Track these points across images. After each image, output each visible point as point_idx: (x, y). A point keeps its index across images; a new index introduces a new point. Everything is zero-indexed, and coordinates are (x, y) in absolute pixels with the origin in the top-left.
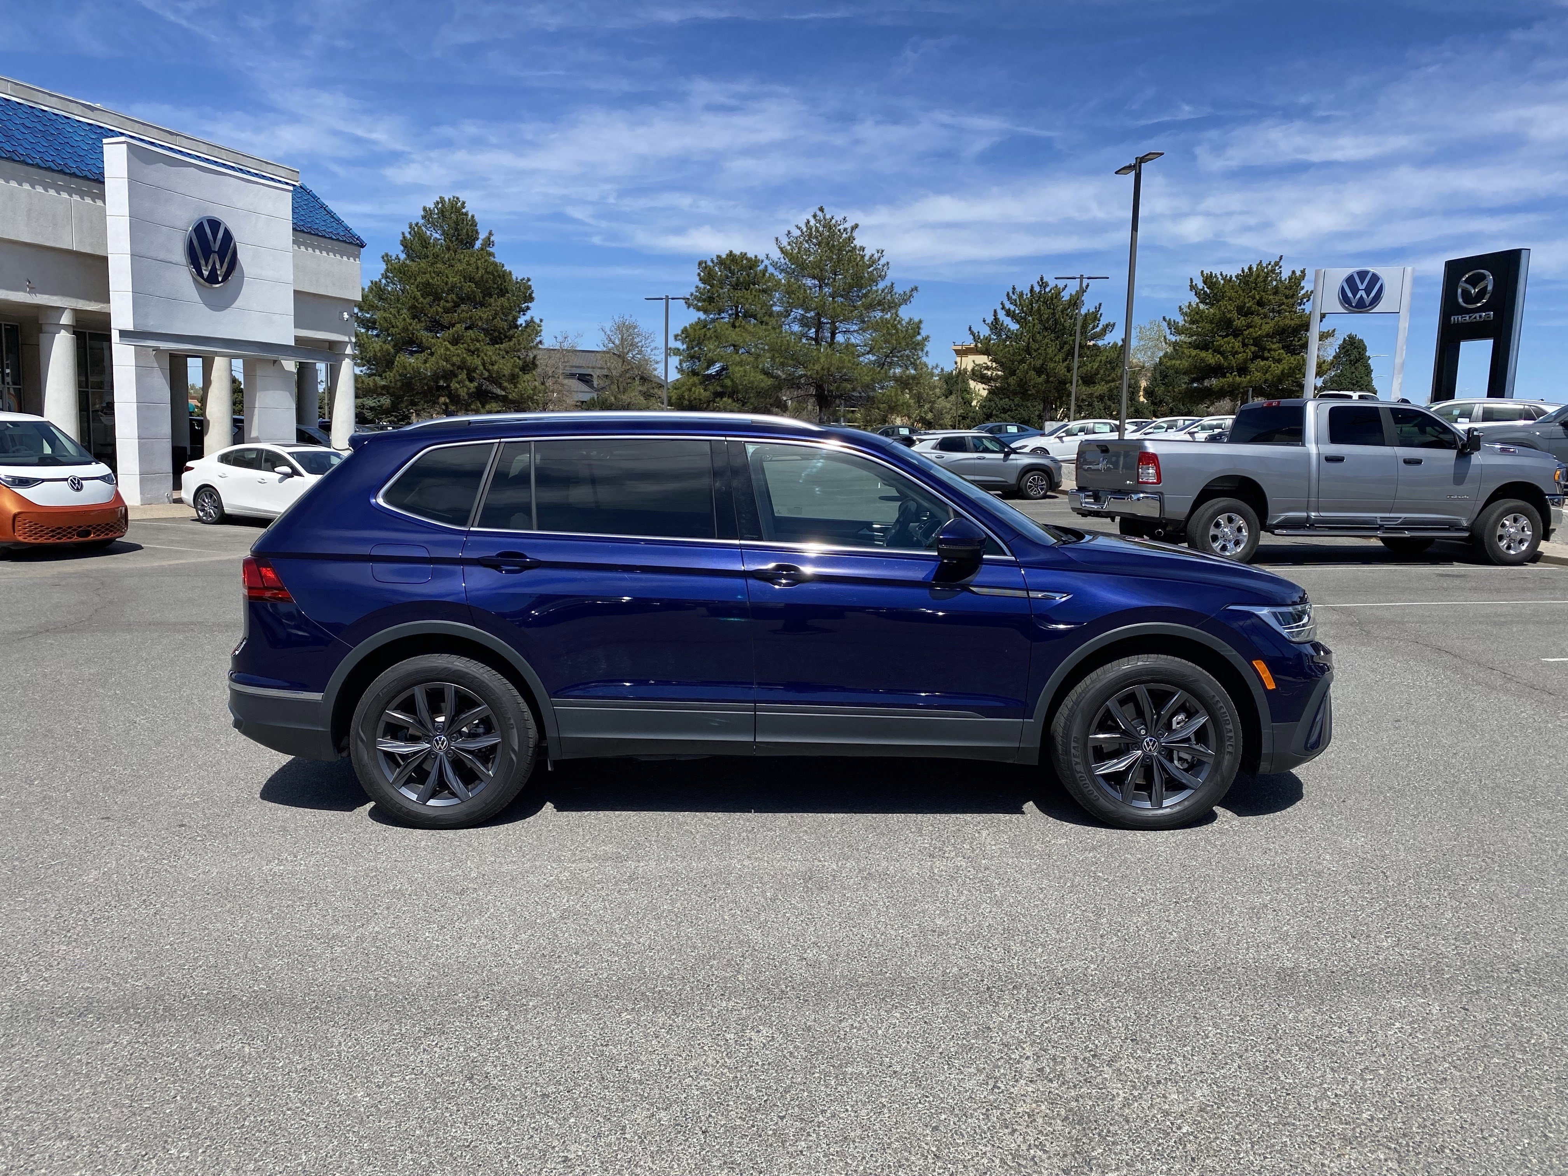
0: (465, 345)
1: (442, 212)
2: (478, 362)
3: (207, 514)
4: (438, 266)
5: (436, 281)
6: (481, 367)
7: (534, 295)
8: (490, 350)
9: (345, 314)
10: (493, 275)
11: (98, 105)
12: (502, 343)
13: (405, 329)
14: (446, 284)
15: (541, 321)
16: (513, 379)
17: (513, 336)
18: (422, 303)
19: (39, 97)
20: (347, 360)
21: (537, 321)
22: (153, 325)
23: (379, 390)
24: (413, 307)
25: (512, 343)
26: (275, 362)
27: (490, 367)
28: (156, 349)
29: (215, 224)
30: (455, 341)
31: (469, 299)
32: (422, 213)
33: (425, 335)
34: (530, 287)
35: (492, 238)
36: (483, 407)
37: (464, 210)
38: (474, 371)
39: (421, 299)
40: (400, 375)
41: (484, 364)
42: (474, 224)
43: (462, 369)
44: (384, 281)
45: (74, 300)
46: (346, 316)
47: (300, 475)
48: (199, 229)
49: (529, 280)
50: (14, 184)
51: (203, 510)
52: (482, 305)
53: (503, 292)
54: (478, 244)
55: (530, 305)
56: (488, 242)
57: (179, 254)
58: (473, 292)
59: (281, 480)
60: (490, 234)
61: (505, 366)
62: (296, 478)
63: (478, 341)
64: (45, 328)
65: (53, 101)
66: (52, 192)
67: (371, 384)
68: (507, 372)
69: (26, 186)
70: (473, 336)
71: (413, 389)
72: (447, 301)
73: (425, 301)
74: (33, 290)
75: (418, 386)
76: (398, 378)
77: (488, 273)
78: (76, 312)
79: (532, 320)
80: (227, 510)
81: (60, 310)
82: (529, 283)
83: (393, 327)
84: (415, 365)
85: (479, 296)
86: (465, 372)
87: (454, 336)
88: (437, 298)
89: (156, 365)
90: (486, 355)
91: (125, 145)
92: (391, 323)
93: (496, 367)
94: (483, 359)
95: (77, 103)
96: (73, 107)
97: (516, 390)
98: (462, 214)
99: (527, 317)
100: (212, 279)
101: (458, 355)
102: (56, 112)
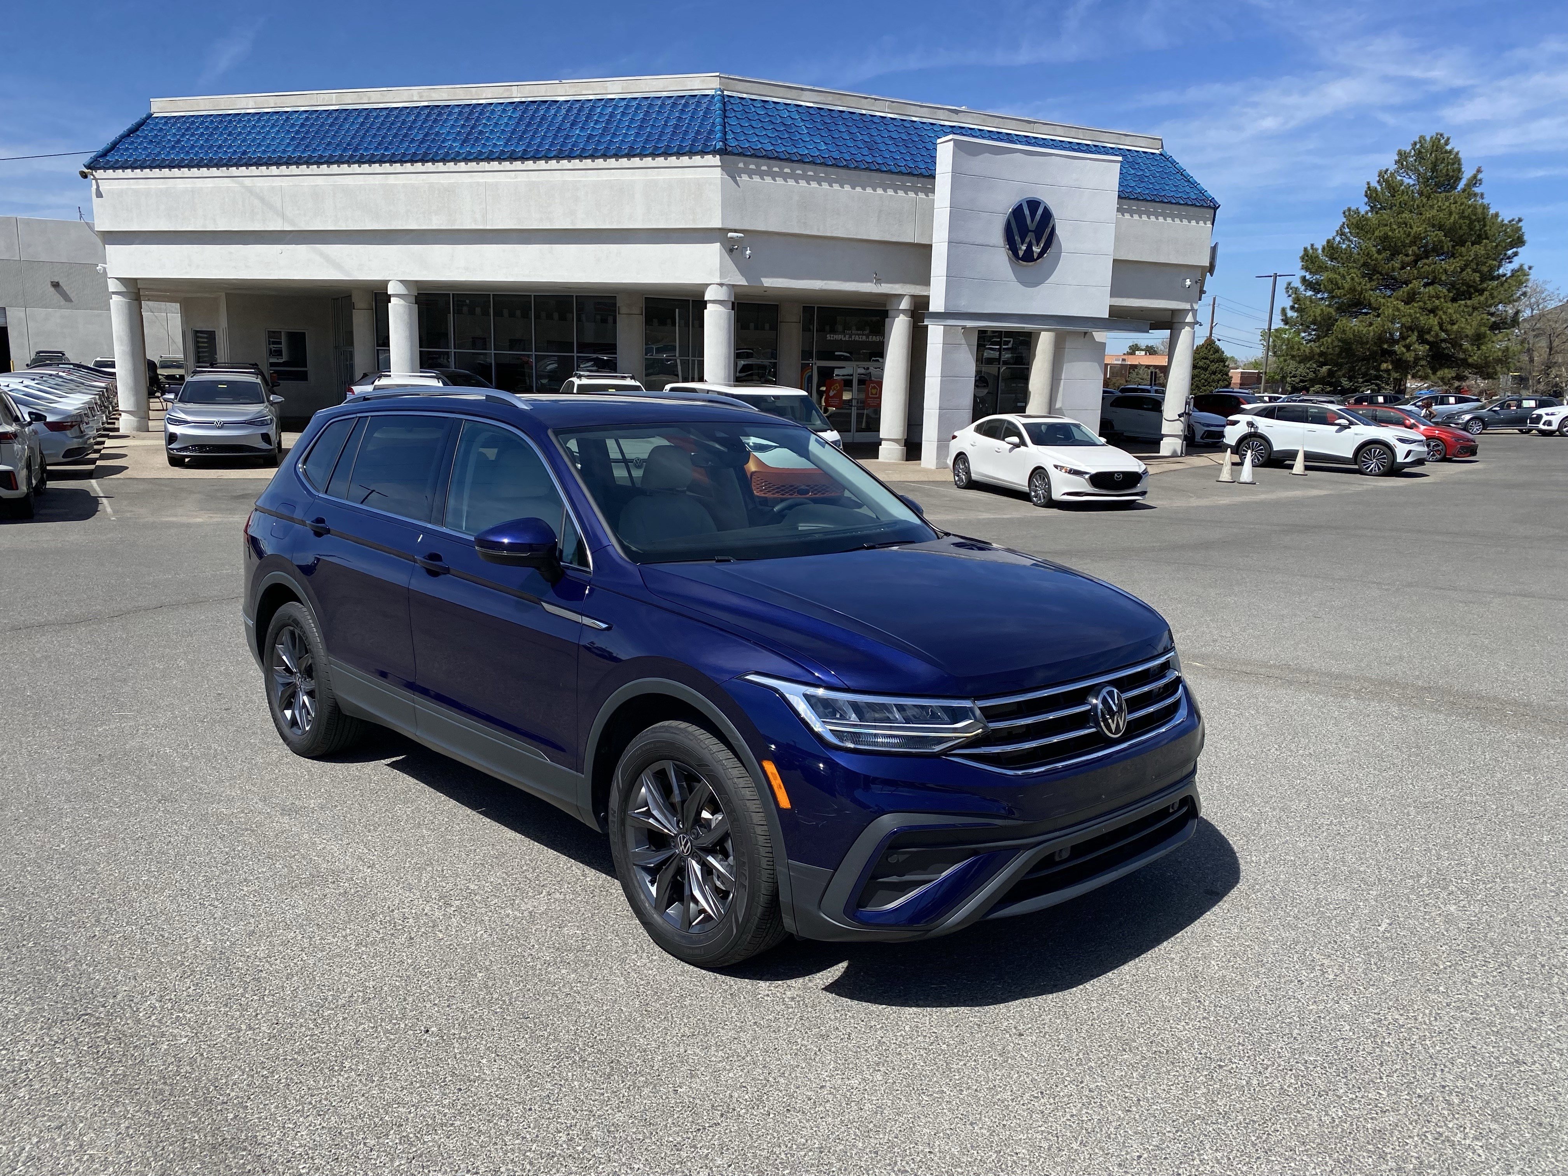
0: (1420, 303)
1: (1419, 155)
2: (1434, 321)
3: (961, 479)
4: (1404, 215)
5: (1399, 233)
6: (1437, 328)
7: (1525, 238)
8: (1451, 308)
9: (1188, 280)
10: (1470, 219)
11: (963, 108)
12: (1470, 299)
13: (1352, 290)
14: (1409, 235)
15: (1530, 268)
16: (1478, 339)
17: (1483, 290)
18: (1376, 260)
19: (912, 110)
20: (1187, 328)
21: (1526, 267)
22: (964, 305)
23: (1316, 357)
24: (1365, 264)
25: (1482, 299)
26: (1085, 333)
27: (1449, 327)
28: (964, 328)
29: (1034, 204)
30: (1410, 299)
31: (1437, 250)
32: (1397, 158)
33: (1374, 296)
34: (1520, 229)
35: (1479, 177)
36: (1434, 373)
37: (1448, 148)
38: (1429, 332)
39: (1376, 255)
40: (1339, 340)
41: (1441, 325)
42: (1457, 160)
43: (1413, 331)
44: (1338, 239)
45: (913, 286)
46: (1188, 282)
47: (1025, 445)
48: (1017, 212)
49: (1520, 220)
50: (869, 190)
51: (958, 476)
52: (1453, 255)
53: (1480, 238)
54: (1461, 185)
55: (1519, 250)
56: (1475, 181)
57: (997, 236)
58: (1441, 241)
59: (1011, 450)
60: (1479, 171)
61: (1468, 325)
62: (1022, 448)
63: (1438, 298)
64: (891, 313)
65: (924, 112)
66: (901, 193)
67: (1307, 351)
68: (1470, 331)
69: (880, 191)
70: (1433, 293)
71: (1354, 355)
72: (1407, 255)
73: (1380, 257)
74: (879, 281)
75: (1360, 351)
76: (1336, 343)
77: (1464, 218)
78: (913, 297)
79: (1521, 268)
80: (974, 477)
81: (900, 297)
82: (1520, 224)
83: (1339, 288)
84: (1356, 328)
85: (1448, 245)
86: (1416, 333)
87: (1408, 294)
88: (1395, 253)
89: (963, 341)
90: (1445, 313)
91: (952, 142)
92: (1337, 284)
93: (1455, 327)
94: (1441, 318)
95: (944, 109)
96: (941, 114)
97: (1479, 352)
98: (1446, 152)
99: (1515, 264)
100: (1028, 257)
101: (1410, 315)
102: (924, 120)
